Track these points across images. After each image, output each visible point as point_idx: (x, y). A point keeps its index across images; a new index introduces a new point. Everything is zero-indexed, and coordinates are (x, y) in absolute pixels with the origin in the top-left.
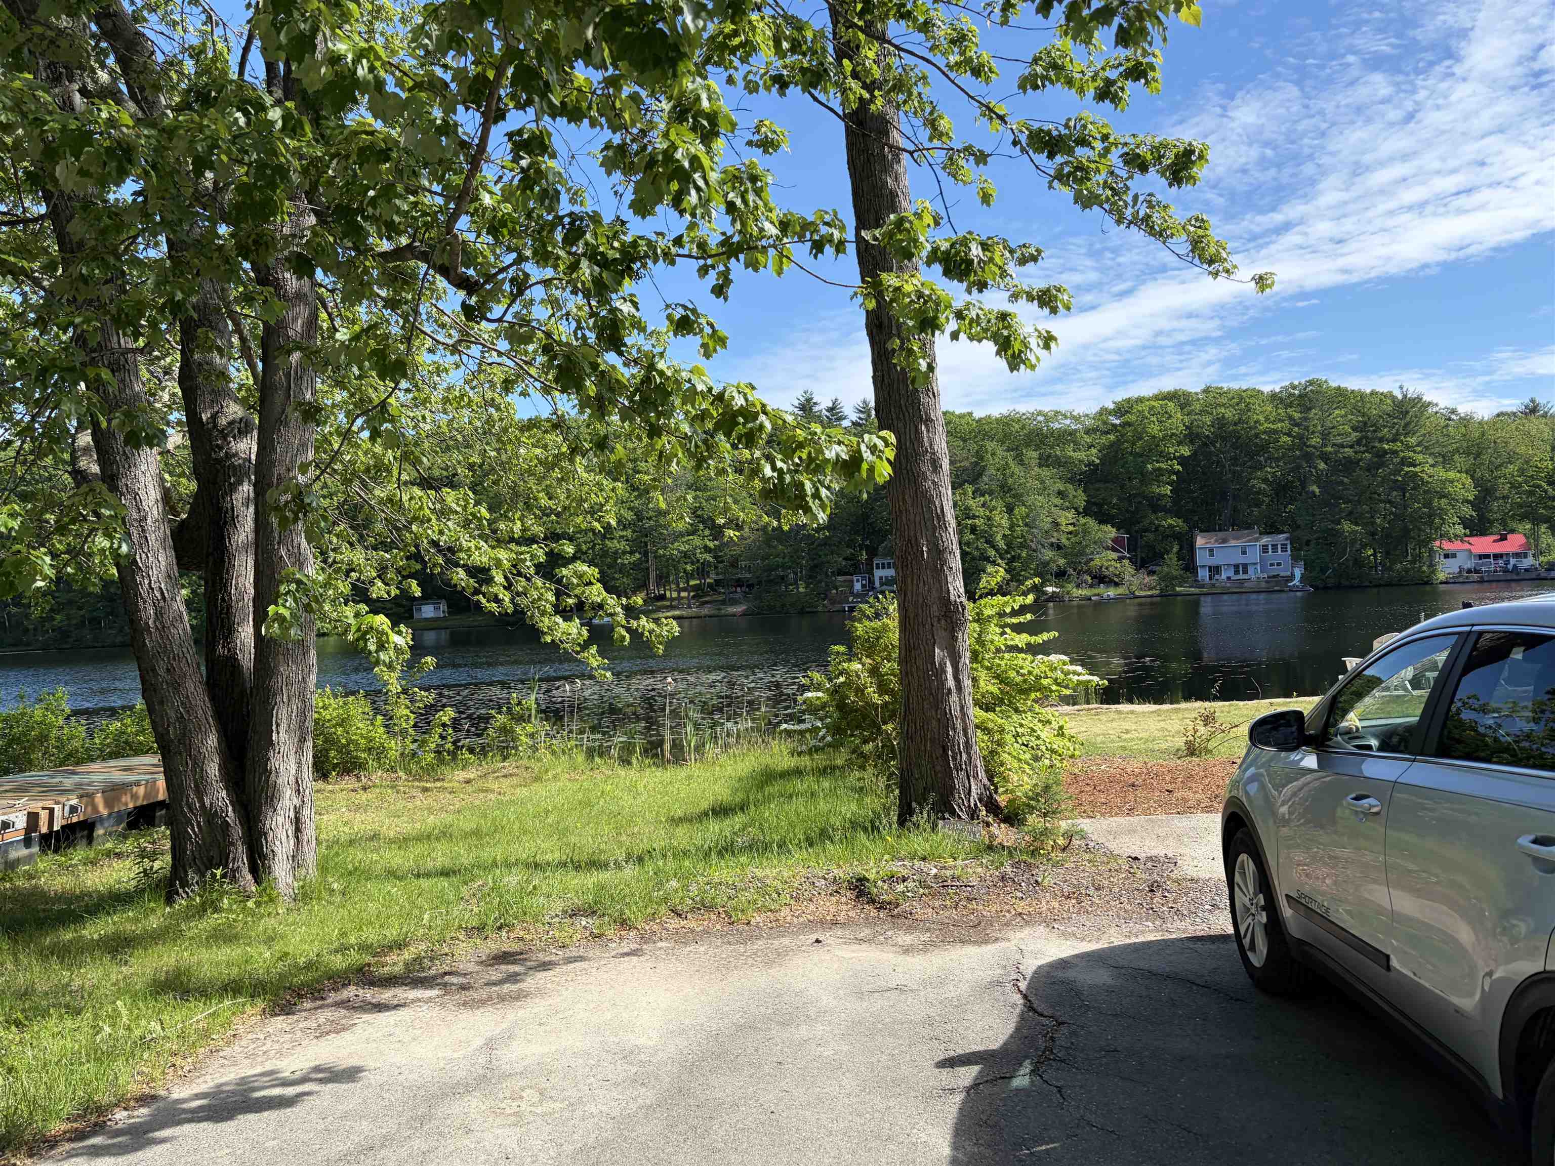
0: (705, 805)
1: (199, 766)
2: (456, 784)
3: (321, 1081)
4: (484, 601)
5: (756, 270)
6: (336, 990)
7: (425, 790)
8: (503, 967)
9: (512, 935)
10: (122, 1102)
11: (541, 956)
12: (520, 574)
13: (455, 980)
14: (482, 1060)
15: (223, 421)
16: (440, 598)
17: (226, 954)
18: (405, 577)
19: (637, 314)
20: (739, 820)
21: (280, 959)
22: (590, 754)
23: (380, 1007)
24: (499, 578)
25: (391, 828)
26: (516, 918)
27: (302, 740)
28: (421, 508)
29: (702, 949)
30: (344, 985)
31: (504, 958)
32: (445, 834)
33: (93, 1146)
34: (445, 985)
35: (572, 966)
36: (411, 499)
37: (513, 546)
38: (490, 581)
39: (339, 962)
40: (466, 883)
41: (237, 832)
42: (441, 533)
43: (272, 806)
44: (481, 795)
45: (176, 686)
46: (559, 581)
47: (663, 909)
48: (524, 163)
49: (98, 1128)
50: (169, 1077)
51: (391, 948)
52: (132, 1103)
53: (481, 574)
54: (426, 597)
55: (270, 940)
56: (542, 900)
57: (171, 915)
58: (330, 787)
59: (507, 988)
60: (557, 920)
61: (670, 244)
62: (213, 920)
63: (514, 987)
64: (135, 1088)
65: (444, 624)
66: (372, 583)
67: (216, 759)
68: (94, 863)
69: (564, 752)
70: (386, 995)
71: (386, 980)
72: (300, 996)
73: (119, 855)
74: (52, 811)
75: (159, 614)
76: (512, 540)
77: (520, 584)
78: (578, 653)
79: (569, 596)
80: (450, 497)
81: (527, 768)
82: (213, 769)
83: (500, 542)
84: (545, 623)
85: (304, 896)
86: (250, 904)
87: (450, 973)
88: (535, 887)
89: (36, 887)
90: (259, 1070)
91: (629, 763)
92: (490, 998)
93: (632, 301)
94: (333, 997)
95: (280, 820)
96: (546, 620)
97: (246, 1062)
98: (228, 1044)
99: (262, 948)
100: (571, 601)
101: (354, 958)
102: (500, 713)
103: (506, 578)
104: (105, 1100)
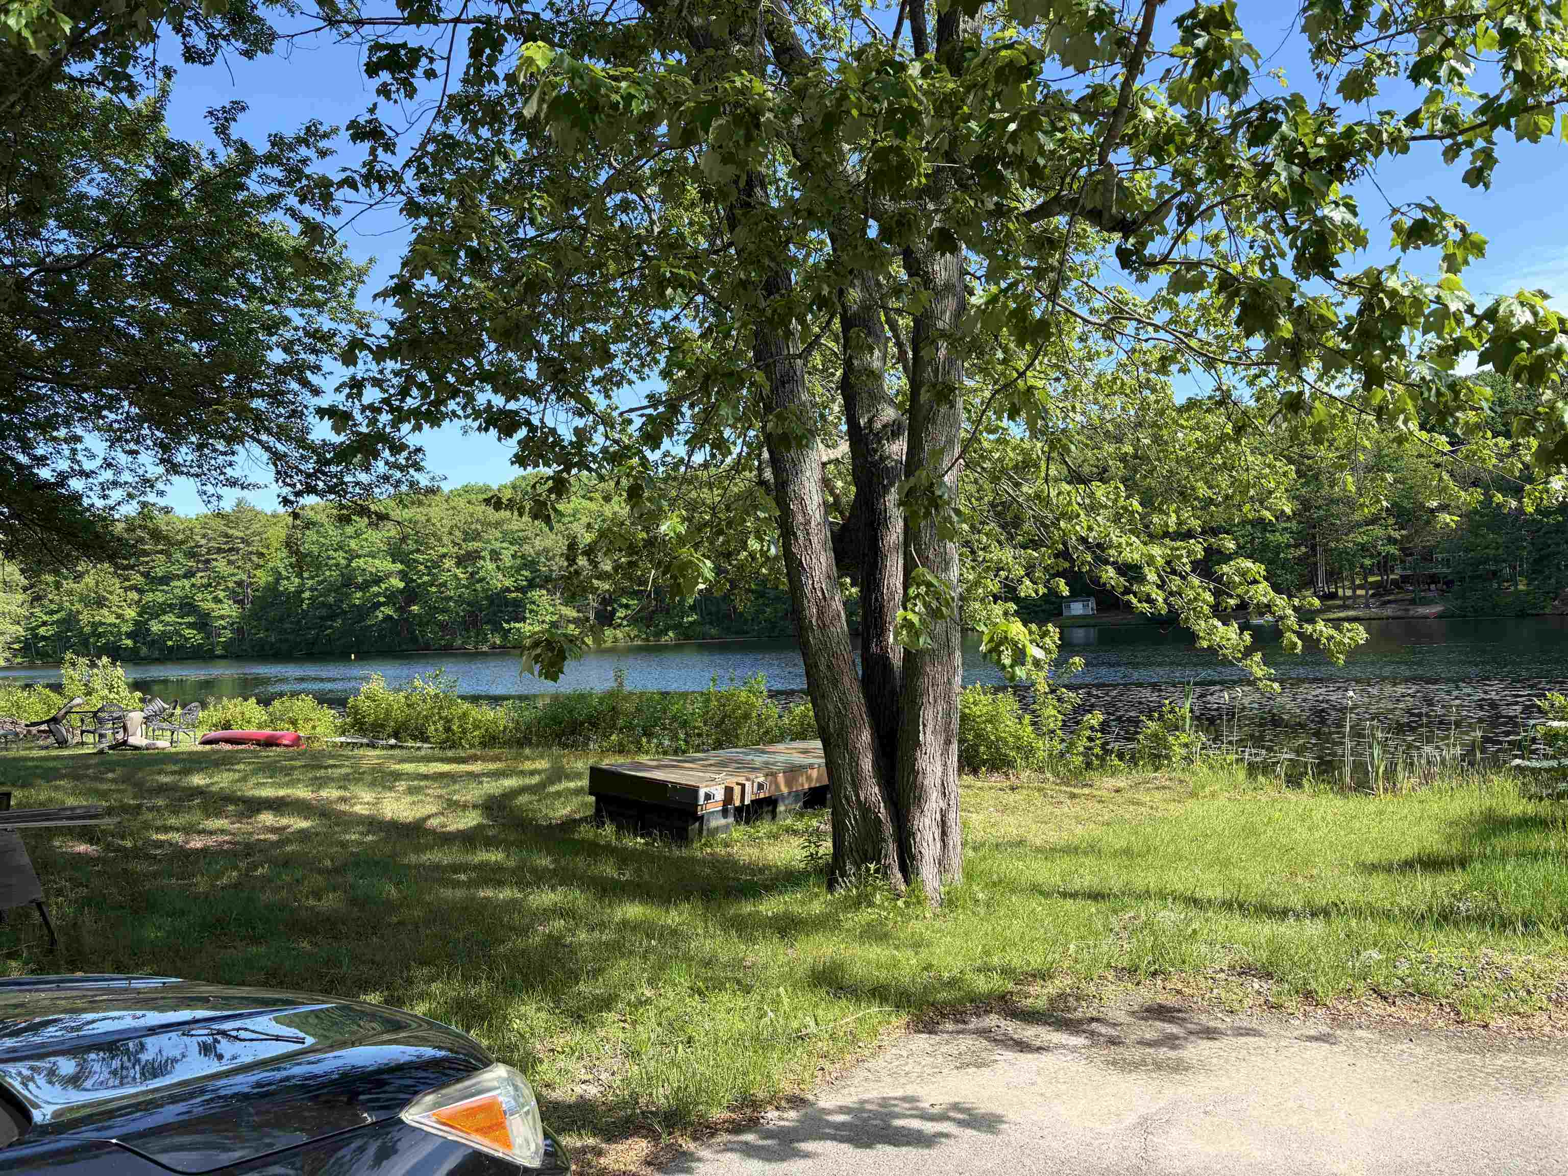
0: (1408, 852)
1: (855, 761)
2: (1105, 793)
3: (960, 1123)
4: (1134, 601)
5: (1534, 139)
6: (978, 1016)
7: (1073, 796)
8: (1158, 1024)
9: (1169, 986)
10: (774, 1100)
11: (1204, 1018)
12: (1174, 572)
13: (1103, 1030)
14: (1135, 1144)
15: (878, 425)
16: (1089, 595)
17: (876, 952)
18: (1054, 576)
19: (1355, 221)
20: (1458, 880)
21: (925, 969)
22: (1252, 769)
23: (1022, 1046)
24: (1152, 577)
25: (1038, 836)
26: (1173, 966)
27: (948, 742)
28: (1070, 503)
29: (1419, 1051)
30: (987, 1012)
31: (1160, 1012)
32: (1093, 849)
33: (746, 1143)
34: (1092, 1033)
35: (1243, 1039)
36: (1059, 494)
37: (1167, 541)
38: (1142, 579)
39: (981, 984)
40: (1115, 912)
41: (888, 829)
42: (1090, 529)
43: (919, 806)
44: (1131, 808)
45: (835, 682)
46: (1219, 580)
47: (1361, 987)
48: (1200, 43)
49: (753, 1124)
50: (818, 1081)
51: (1034, 976)
52: (783, 1103)
53: (1132, 572)
54: (1075, 594)
55: (917, 945)
56: (1204, 949)
57: (831, 903)
58: (979, 784)
59: (1164, 1053)
60: (1223, 976)
61: (1401, 125)
62: (866, 915)
63: (1172, 1054)
64: (787, 1087)
65: (1092, 622)
66: (1020, 581)
67: (870, 756)
68: (776, 837)
69: (1222, 767)
70: (1029, 1032)
71: (1028, 1013)
72: (943, 1016)
73: (795, 832)
74: (743, 786)
75: (821, 614)
76: (1166, 534)
77: (1175, 583)
78: (1239, 660)
79: (1231, 597)
80: (1100, 491)
81: (1181, 781)
82: (867, 764)
83: (1152, 538)
84: (1200, 627)
85: (950, 902)
86: (900, 903)
87: (1098, 1020)
88: (1194, 931)
89: (729, 855)
90: (900, 1093)
91: (1300, 786)
92: (1144, 1062)
93: (1346, 205)
94: (974, 1023)
95: (927, 821)
96: (1203, 623)
97: (889, 1080)
98: (873, 1055)
99: (910, 953)
100: (1232, 602)
101: (997, 983)
102: (1150, 718)
103: (1159, 576)
104: (761, 1095)
